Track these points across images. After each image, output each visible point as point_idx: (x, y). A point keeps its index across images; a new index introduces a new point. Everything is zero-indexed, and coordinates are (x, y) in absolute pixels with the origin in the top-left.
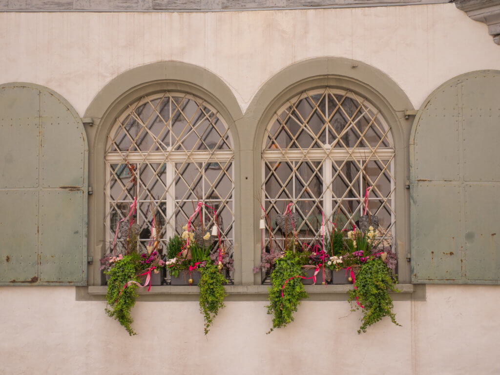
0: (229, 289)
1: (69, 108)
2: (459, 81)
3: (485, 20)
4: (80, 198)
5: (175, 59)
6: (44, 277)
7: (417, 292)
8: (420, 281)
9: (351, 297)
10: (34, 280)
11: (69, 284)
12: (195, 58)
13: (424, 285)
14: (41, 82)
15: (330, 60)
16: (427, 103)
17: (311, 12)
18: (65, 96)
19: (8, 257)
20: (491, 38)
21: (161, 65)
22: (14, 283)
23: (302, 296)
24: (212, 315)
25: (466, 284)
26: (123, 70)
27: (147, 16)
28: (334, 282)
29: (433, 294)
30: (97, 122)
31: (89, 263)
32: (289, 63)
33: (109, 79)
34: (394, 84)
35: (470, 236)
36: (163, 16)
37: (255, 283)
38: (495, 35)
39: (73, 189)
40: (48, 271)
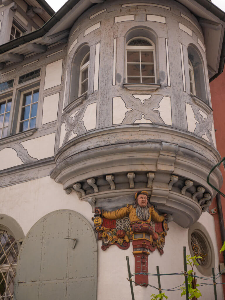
2: (45, 218)
3: (61, 182)
16: (29, 234)
20: (64, 191)
38: (66, 189)
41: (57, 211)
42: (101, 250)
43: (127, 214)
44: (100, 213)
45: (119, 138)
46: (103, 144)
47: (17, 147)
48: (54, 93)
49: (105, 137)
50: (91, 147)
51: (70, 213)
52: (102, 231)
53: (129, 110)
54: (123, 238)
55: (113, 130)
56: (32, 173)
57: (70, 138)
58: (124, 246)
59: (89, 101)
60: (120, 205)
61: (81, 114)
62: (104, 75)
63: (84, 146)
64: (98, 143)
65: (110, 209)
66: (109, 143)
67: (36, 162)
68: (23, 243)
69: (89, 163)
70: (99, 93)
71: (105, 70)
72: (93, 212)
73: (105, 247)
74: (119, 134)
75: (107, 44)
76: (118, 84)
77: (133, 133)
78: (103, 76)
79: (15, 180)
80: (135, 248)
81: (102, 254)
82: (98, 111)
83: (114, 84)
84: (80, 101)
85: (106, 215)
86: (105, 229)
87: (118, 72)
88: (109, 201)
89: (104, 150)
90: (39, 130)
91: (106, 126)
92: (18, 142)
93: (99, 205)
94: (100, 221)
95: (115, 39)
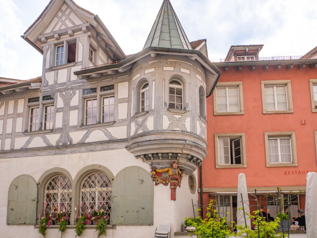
0: (68, 226)
1: (34, 180)
2: (125, 170)
3: (132, 152)
4: (35, 203)
5: (59, 167)
6: (27, 223)
7: (114, 227)
8: (114, 224)
9: (97, 228)
10: (25, 223)
11: (32, 224)
12: (62, 167)
13: (116, 225)
14: (29, 174)
15: (94, 165)
16: (117, 175)
17: (90, 153)
18: (34, 177)
19: (19, 217)
20: (134, 157)
21: (55, 168)
22: (20, 224)
23: (86, 228)
24: (63, 233)
25: (126, 225)
26: (47, 170)
27: (52, 156)
28: (93, 224)
29: (118, 228)
30: (40, 183)
31: (37, 219)
32: (84, 166)
33: (44, 172)
34: (110, 171)
35: (127, 212)
36: (56, 156)
37: (75, 224)
38: (136, 156)
39: (34, 200)
40: (28, 222)
41: (132, 166)
42: (155, 185)
43: (168, 171)
44: (154, 170)
45: (165, 136)
46: (158, 139)
47: (104, 130)
48: (124, 102)
49: (159, 135)
50: (152, 140)
51: (139, 168)
52: (155, 178)
53: (171, 122)
54: (166, 181)
55: (162, 132)
56: (115, 145)
57: (139, 132)
58: (166, 184)
59: (150, 114)
60: (164, 166)
61: (145, 120)
62: (158, 101)
63: (147, 138)
64: (155, 138)
65: (159, 168)
66: (161, 139)
67: (116, 140)
68: (114, 180)
69: (150, 147)
70: (155, 111)
71: (158, 98)
72: (150, 169)
73: (156, 184)
75: (159, 83)
76: (165, 107)
77: (172, 135)
78: (157, 102)
79: (104, 148)
80: (171, 185)
81: (155, 187)
82: (155, 121)
83: (163, 107)
84: (145, 114)
85: (157, 170)
86: (157, 177)
87: (165, 101)
88: (159, 165)
89: (159, 142)
90: (116, 122)
91: (159, 130)
92: (104, 127)
93: (153, 166)
94: (155, 173)
95: (164, 81)
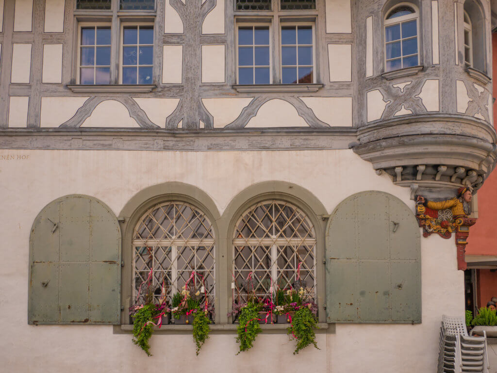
0: (212, 327)
1: (109, 211)
2: (355, 197)
3: (370, 160)
4: (116, 268)
5: (177, 180)
6: (93, 319)
7: (330, 328)
8: (332, 322)
9: (289, 331)
10: (86, 321)
11: (109, 323)
12: (190, 181)
13: (334, 324)
14: (91, 194)
15: (275, 183)
16: (336, 210)
17: (264, 153)
18: (107, 203)
19: (69, 306)
20: (374, 171)
21: (169, 184)
22: (73, 323)
23: (259, 331)
24: (201, 343)
25: (360, 323)
26: (144, 187)
27: (160, 153)
28: (279, 322)
29: (339, 329)
30: (127, 220)
31: (122, 310)
32: (250, 184)
33: (135, 193)
34: (315, 198)
35: (362, 293)
36: (170, 154)
37: (228, 323)
38: (377, 170)
39: (111, 262)
40: (95, 315)
41: (371, 191)
42: (422, 238)
43: (451, 208)
44: (423, 202)
45: (463, 129)
46: (448, 132)
47: (293, 100)
48: (342, 43)
49: (450, 124)
50: (436, 132)
51: (388, 196)
52: (425, 219)
53: (471, 100)
54: (447, 228)
55: (458, 119)
56: (323, 140)
57: (398, 114)
58: (447, 236)
59: (428, 75)
60: (442, 196)
61: (417, 87)
62: (446, 47)
63: (426, 128)
64: (442, 129)
65: (431, 199)
66: (454, 133)
67: (326, 128)
69: (431, 149)
70: (441, 69)
71: (447, 43)
72: (411, 199)
73: (427, 234)
74: (463, 125)
75: (447, 6)
76: (460, 64)
77: (474, 127)
78: (444, 48)
79: (297, 144)
80: (457, 238)
81: (423, 240)
82: (441, 92)
83: (457, 63)
84: (417, 71)
85: (431, 204)
86: (430, 217)
87: (460, 50)
88: (431, 191)
89: (455, 139)
90: (326, 87)
91: (450, 112)
92: (296, 95)
93: (420, 193)
94: (424, 209)
95: (455, 4)
